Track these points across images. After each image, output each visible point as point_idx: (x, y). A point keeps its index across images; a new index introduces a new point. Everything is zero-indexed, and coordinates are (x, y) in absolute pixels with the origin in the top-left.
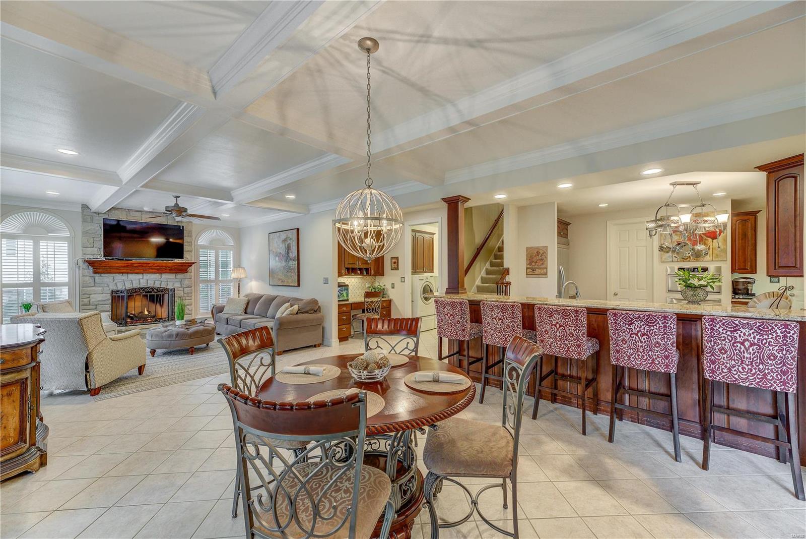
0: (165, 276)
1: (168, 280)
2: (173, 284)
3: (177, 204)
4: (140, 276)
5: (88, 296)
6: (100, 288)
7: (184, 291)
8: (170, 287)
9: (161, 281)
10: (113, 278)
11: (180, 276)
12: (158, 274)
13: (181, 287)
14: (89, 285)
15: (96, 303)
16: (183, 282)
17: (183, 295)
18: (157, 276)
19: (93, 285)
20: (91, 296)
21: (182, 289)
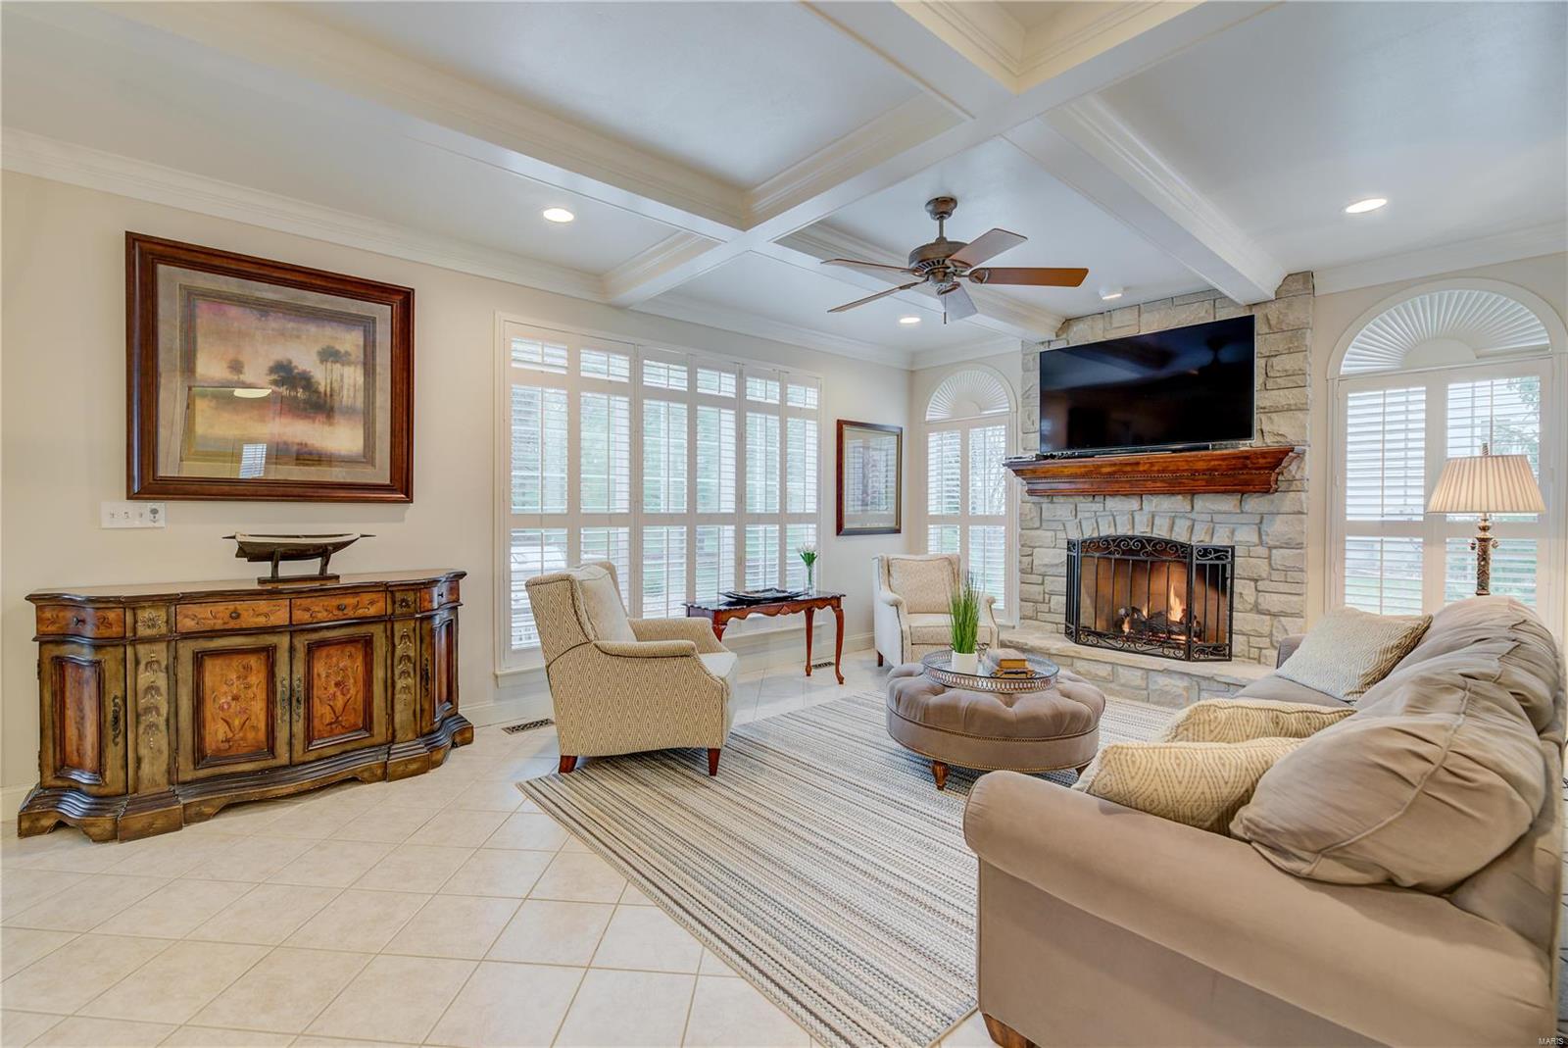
0: (1204, 503)
1: (1217, 518)
2: (1233, 532)
3: (941, 239)
4: (1133, 504)
5: (1028, 551)
6: (1050, 534)
7: (1269, 558)
8: (1220, 540)
9: (1194, 520)
10: (1073, 507)
11: (1255, 503)
12: (1180, 497)
13: (1261, 543)
14: (1031, 525)
15: (1043, 570)
16: (1264, 527)
17: (1264, 575)
18: (1179, 503)
19: (1037, 525)
20: (1036, 550)
21: (1262, 551)
